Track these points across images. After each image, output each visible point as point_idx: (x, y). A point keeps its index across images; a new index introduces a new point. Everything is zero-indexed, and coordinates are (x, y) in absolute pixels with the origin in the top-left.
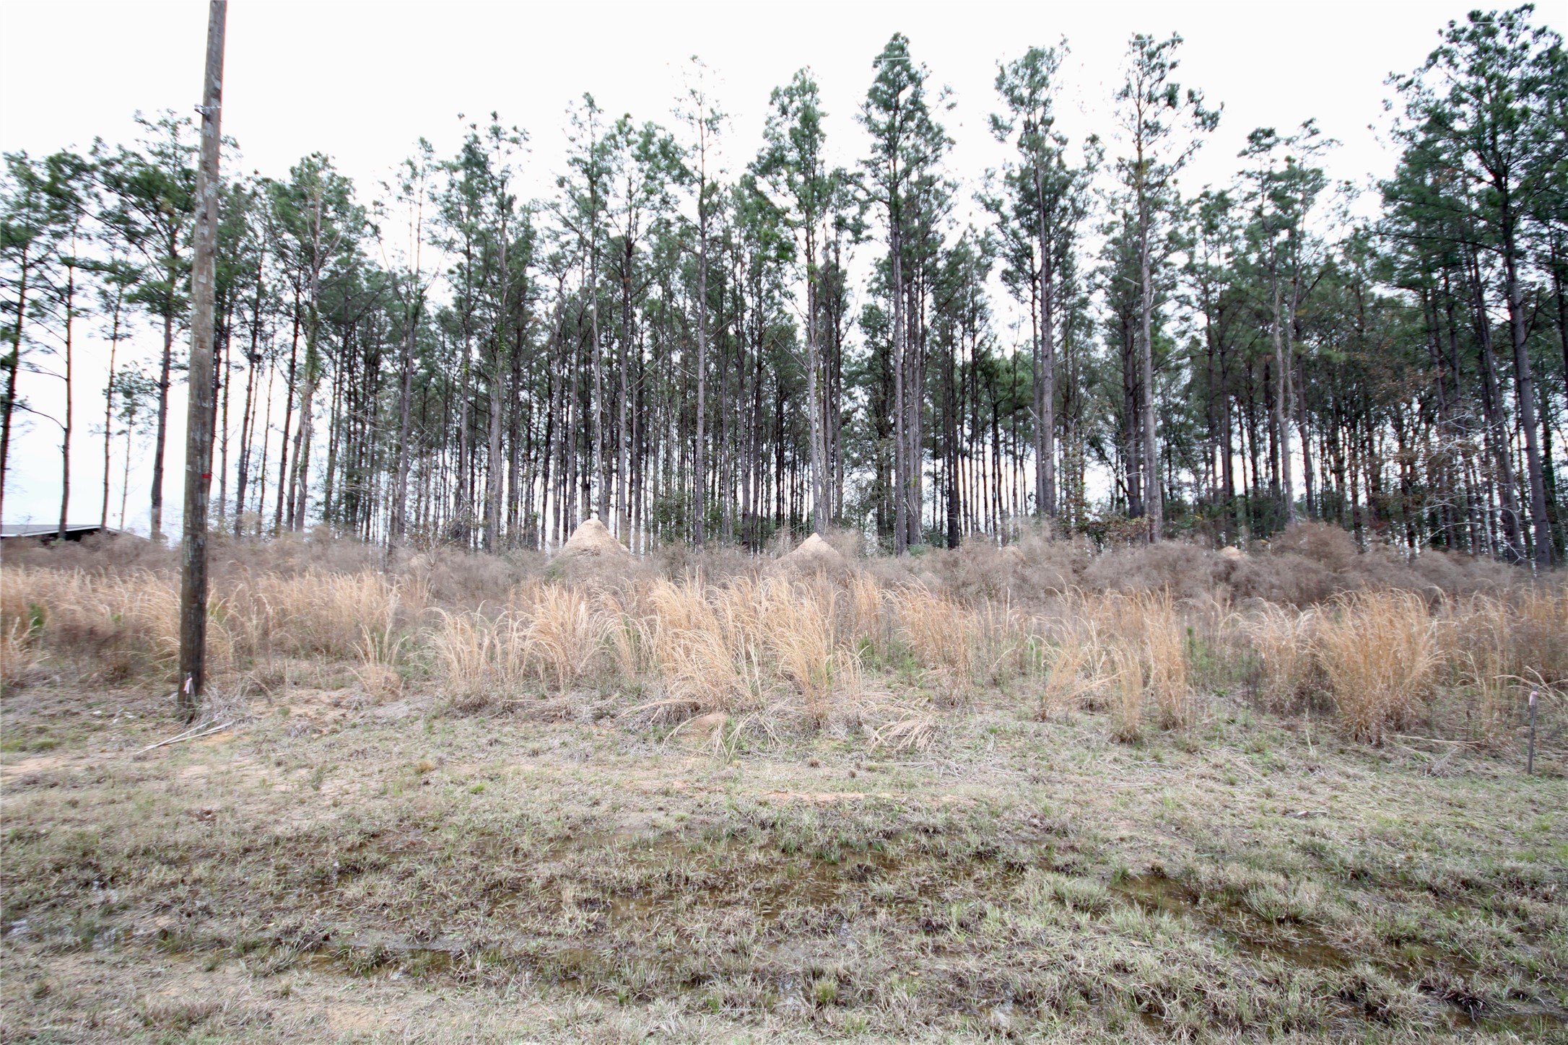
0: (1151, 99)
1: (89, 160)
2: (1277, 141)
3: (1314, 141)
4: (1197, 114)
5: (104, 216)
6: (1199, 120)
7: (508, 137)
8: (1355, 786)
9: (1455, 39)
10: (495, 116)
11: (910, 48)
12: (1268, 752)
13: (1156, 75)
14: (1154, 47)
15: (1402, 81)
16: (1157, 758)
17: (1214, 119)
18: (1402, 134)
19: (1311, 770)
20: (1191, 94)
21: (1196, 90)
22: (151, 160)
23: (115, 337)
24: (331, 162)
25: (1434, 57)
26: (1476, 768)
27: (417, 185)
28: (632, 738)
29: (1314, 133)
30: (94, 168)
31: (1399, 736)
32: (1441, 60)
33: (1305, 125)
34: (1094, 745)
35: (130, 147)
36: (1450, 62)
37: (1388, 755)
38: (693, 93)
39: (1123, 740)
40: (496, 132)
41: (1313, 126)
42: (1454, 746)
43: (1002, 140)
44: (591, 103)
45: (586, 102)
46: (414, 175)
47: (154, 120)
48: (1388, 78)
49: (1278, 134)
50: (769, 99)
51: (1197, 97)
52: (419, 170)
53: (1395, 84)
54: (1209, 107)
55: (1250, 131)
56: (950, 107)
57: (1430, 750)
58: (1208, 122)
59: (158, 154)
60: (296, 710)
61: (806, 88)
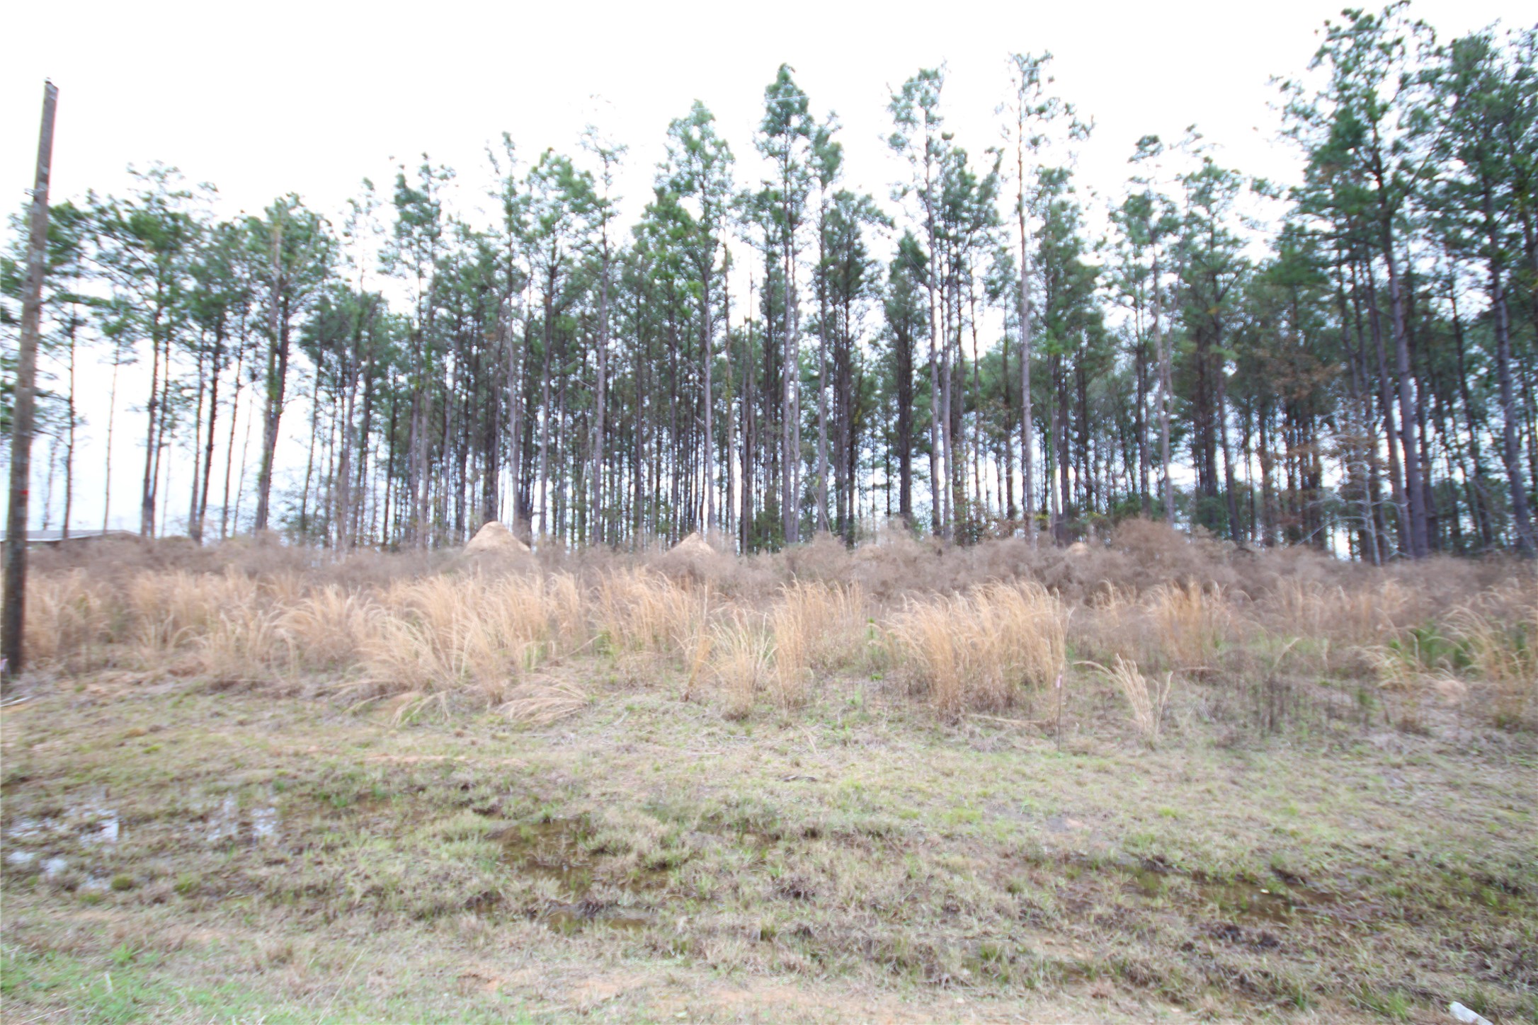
1: (87, 209)
2: (1161, 146)
4: (1072, 125)
5: (101, 258)
6: (1072, 131)
7: (438, 174)
9: (1332, 36)
10: (425, 156)
11: (794, 77)
13: (1032, 90)
14: (1030, 64)
15: (1281, 83)
17: (1087, 130)
18: (1288, 133)
20: (1067, 107)
21: (1073, 103)
22: (142, 206)
23: (117, 363)
24: (302, 201)
25: (1319, 55)
27: (361, 219)
29: (1198, 137)
30: (89, 216)
33: (1189, 129)
34: (706, 721)
35: (119, 197)
36: (1333, 60)
39: (732, 717)
40: (426, 170)
41: (1195, 131)
44: (508, 140)
45: (503, 140)
46: (357, 210)
47: (145, 171)
49: (1162, 140)
51: (1073, 110)
52: (363, 206)
53: (1275, 85)
54: (1082, 118)
56: (839, 127)
58: (1083, 133)
59: (147, 200)
60: (93, 687)
61: (702, 119)
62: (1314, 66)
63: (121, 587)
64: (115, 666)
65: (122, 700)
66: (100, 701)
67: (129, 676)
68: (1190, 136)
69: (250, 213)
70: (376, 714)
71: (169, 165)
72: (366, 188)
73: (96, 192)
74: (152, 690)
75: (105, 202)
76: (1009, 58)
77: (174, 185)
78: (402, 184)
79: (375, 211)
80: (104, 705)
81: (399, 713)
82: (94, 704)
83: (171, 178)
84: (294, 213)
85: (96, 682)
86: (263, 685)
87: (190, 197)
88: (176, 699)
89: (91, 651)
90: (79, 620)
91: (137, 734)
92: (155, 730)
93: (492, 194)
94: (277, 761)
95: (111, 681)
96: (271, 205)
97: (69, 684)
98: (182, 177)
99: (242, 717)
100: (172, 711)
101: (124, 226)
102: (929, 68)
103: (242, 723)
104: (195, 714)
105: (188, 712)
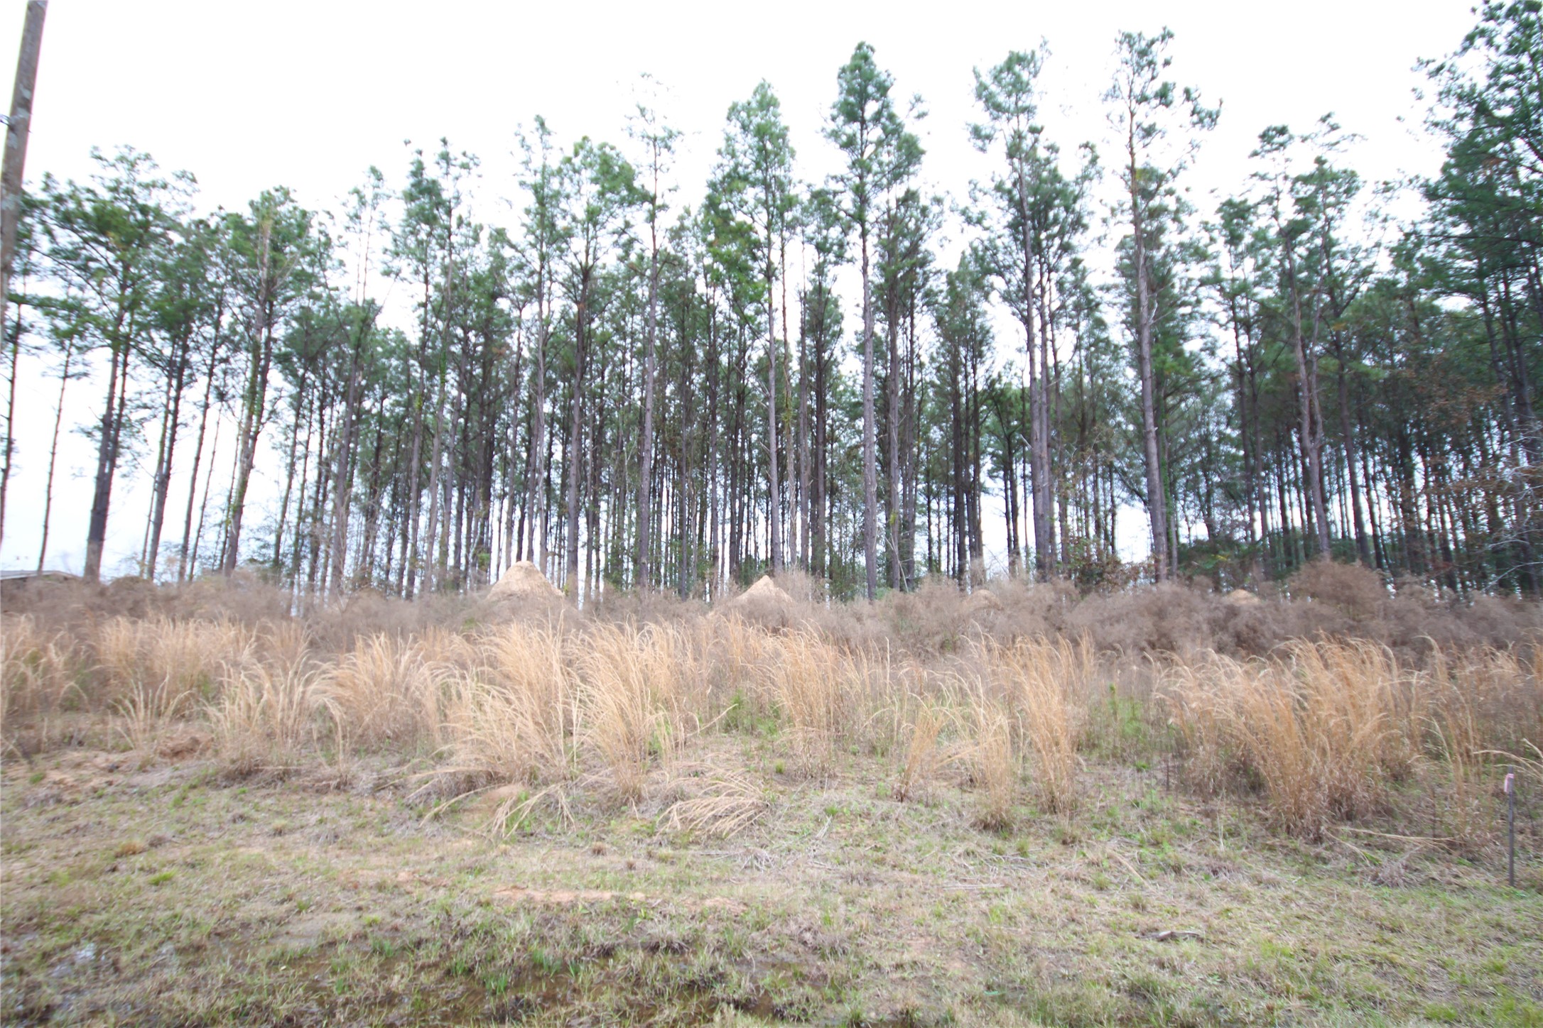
0: (1143, 99)
1: (42, 196)
2: (1291, 138)
3: (1334, 136)
4: (1193, 113)
5: (55, 253)
6: (1195, 118)
7: (458, 162)
8: (1263, 895)
9: (1491, 16)
10: (445, 142)
11: (875, 58)
12: (1166, 846)
13: (1147, 73)
14: (1143, 44)
15: (1432, 67)
16: (1022, 851)
17: (1213, 117)
18: (1436, 125)
19: (1215, 872)
20: (1187, 92)
21: (1192, 88)
22: (106, 196)
23: (66, 377)
24: (292, 196)
25: (1470, 39)
26: (1442, 874)
27: (366, 214)
28: (407, 813)
29: (1334, 128)
30: (44, 204)
31: (1346, 828)
32: (1479, 42)
33: (1324, 120)
34: (949, 832)
35: (81, 183)
36: (1490, 43)
37: (1325, 854)
38: (642, 111)
39: (986, 827)
40: (445, 157)
41: (1331, 121)
42: (1415, 843)
43: (983, 150)
44: (542, 124)
45: (537, 125)
46: (363, 203)
47: (111, 156)
48: (1415, 64)
49: (1291, 130)
50: (726, 114)
51: (1194, 95)
52: (368, 199)
53: (1425, 71)
54: (1207, 104)
55: (1261, 132)
56: (921, 116)
57: (1387, 848)
58: (1207, 120)
59: (114, 190)
60: (55, 776)
61: (767, 103)
62: (1465, 49)
63: (82, 638)
64: (81, 743)
65: (97, 793)
66: (67, 797)
67: (102, 759)
68: (1325, 127)
69: (230, 209)
70: (466, 817)
71: (141, 150)
72: (373, 180)
73: (56, 177)
74: (139, 779)
75: (64, 190)
76: (1120, 37)
77: (145, 174)
78: (418, 171)
79: (383, 205)
80: (74, 802)
81: (501, 816)
82: (59, 801)
83: (142, 166)
84: (283, 209)
85: (57, 767)
86: (298, 773)
87: (165, 186)
88: (175, 794)
89: (52, 725)
90: (35, 682)
91: (132, 852)
92: (156, 843)
93: (522, 184)
94: (354, 900)
95: (78, 765)
96: (257, 198)
97: (20, 770)
98: (155, 166)
99: (279, 822)
100: (175, 814)
101: (85, 216)
102: (1022, 50)
103: (279, 832)
104: (207, 817)
105: (199, 816)
